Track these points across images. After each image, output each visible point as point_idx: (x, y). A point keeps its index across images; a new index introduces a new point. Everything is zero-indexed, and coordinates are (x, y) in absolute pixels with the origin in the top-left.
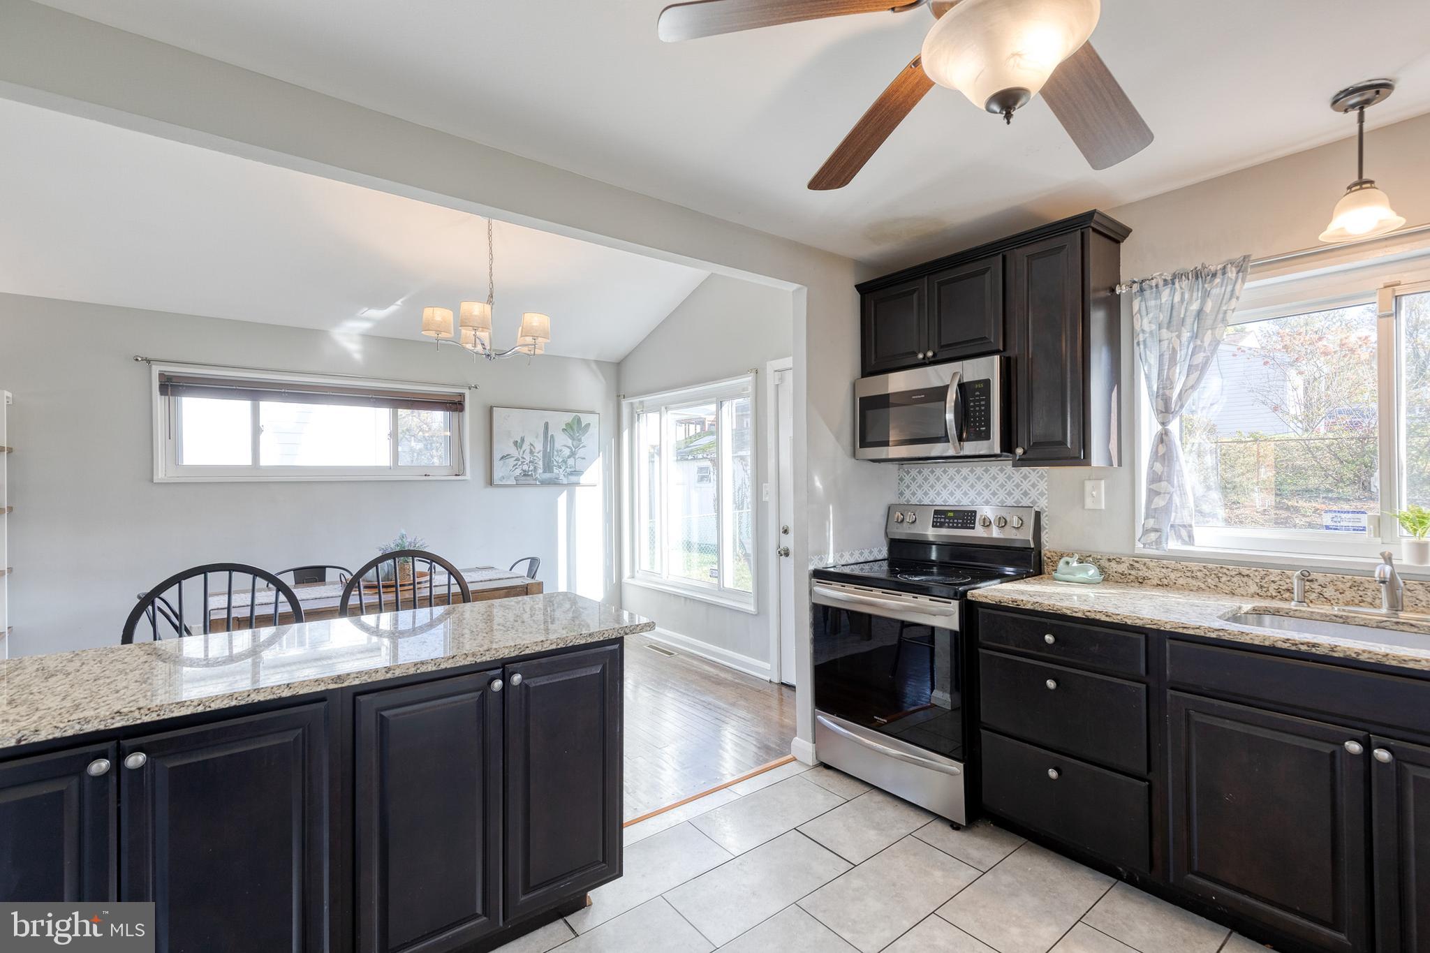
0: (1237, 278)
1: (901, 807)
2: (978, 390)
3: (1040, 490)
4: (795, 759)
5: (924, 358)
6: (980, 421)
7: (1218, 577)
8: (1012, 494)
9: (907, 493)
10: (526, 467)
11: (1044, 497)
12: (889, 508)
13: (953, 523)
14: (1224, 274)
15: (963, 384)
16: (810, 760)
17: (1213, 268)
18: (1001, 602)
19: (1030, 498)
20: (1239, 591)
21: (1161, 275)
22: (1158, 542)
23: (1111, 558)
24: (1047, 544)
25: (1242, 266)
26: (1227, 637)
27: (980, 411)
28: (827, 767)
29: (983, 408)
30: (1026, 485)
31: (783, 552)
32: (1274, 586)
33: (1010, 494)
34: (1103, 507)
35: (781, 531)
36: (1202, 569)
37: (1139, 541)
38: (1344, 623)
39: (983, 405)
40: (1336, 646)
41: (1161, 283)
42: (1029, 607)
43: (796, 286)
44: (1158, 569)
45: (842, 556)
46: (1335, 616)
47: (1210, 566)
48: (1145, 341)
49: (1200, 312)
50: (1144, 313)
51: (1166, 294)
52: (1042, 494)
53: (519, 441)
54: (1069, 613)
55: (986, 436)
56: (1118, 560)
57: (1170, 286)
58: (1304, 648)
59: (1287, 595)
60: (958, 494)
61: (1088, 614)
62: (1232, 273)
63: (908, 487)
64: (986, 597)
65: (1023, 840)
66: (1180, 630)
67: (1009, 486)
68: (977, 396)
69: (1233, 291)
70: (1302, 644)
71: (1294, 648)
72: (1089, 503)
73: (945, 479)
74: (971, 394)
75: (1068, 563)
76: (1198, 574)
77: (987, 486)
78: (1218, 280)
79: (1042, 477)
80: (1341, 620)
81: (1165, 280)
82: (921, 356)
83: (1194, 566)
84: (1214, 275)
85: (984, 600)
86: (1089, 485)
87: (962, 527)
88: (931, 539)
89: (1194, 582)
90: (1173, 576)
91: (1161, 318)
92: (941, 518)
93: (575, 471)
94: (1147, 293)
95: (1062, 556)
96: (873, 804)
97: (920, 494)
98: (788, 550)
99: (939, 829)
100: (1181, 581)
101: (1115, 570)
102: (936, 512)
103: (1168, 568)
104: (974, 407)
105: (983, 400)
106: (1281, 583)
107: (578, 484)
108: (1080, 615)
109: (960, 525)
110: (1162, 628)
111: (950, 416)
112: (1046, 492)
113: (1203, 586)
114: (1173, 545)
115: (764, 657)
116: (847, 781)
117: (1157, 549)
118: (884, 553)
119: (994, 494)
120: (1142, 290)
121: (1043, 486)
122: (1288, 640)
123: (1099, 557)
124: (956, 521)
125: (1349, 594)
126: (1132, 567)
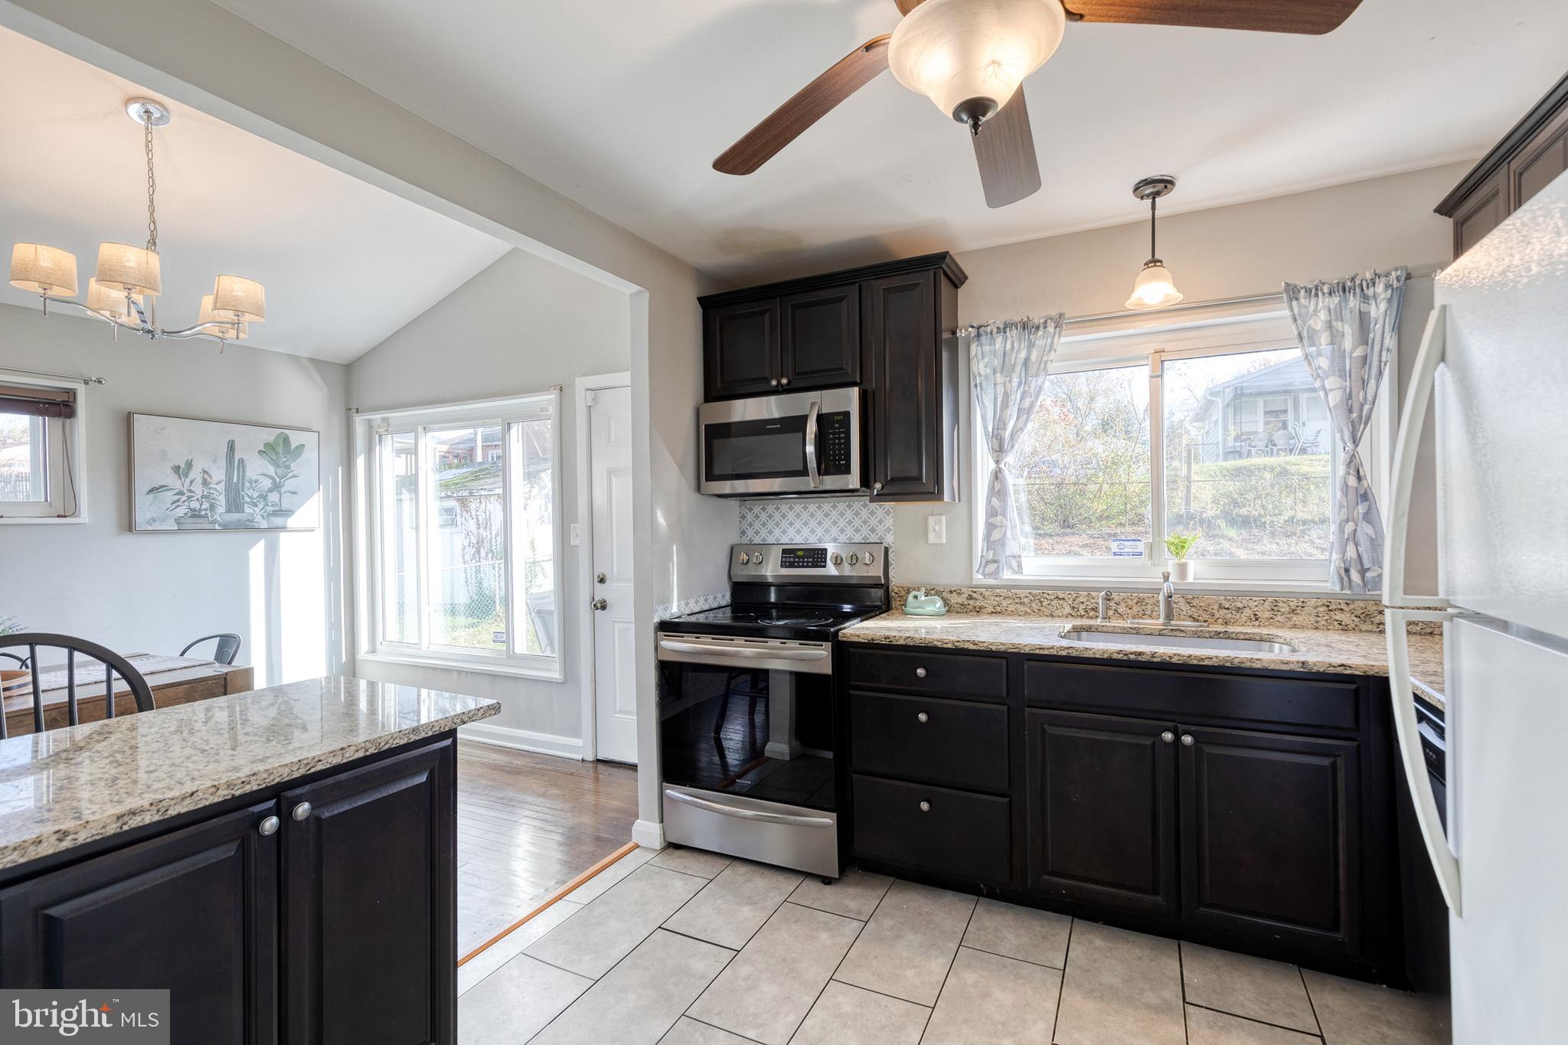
0: (1055, 333)
1: (768, 873)
2: (837, 421)
3: (887, 526)
4: (637, 846)
5: (777, 386)
6: (840, 455)
7: (1041, 602)
8: (860, 530)
9: (750, 532)
10: (195, 505)
11: (891, 533)
12: (732, 548)
13: (803, 562)
14: (1045, 327)
15: (822, 414)
16: (657, 844)
17: (1036, 321)
18: (874, 640)
19: (877, 534)
20: (1058, 612)
21: (994, 323)
22: (995, 574)
23: (953, 589)
24: (893, 580)
25: (1059, 321)
26: (1074, 654)
27: (840, 444)
28: (677, 847)
29: (843, 441)
30: (873, 521)
31: (599, 605)
32: (1083, 606)
33: (857, 530)
34: (945, 542)
35: (596, 580)
36: (1028, 595)
37: (977, 572)
38: (1136, 634)
39: (842, 438)
40: (1155, 653)
41: (995, 330)
42: (901, 642)
43: (636, 288)
44: (993, 598)
45: (687, 604)
46: (1131, 628)
47: (1034, 592)
48: (981, 383)
49: (1027, 361)
50: (980, 357)
51: (999, 339)
52: (888, 530)
53: (183, 466)
54: (939, 644)
55: (847, 470)
56: (959, 591)
57: (1002, 334)
58: (1132, 657)
59: (1092, 613)
60: (805, 531)
61: (957, 644)
62: (1051, 329)
63: (751, 525)
64: (858, 636)
65: (892, 879)
66: (1037, 652)
67: (857, 522)
68: (837, 428)
69: (1052, 343)
70: (1131, 653)
71: (1125, 658)
72: (932, 538)
73: (791, 515)
74: (831, 425)
75: (916, 597)
76: (1026, 600)
77: (835, 523)
78: (1040, 333)
79: (888, 513)
80: (1135, 632)
81: (998, 328)
82: (774, 383)
83: (1022, 593)
84: (1038, 328)
85: (856, 639)
86: (931, 520)
87: (813, 566)
88: (770, 580)
89: (1021, 608)
90: (1004, 604)
91: (996, 363)
92: (790, 557)
93: (280, 510)
94: (983, 338)
95: (908, 592)
96: (738, 878)
97: (763, 532)
98: (605, 601)
99: (812, 887)
100: (1011, 608)
101: (956, 601)
102: (785, 551)
103: (1000, 596)
104: (834, 439)
105: (843, 432)
106: (1088, 603)
107: (284, 528)
108: (950, 646)
109: (810, 564)
110: (1022, 651)
111: (810, 449)
112: (892, 528)
113: (1029, 611)
114: (1007, 575)
115: (575, 732)
116: (704, 858)
117: (996, 579)
118: (726, 598)
119: (842, 531)
120: (979, 335)
121: (889, 522)
122: (1121, 651)
123: (942, 590)
124: (806, 560)
125: (1135, 609)
126: (970, 597)
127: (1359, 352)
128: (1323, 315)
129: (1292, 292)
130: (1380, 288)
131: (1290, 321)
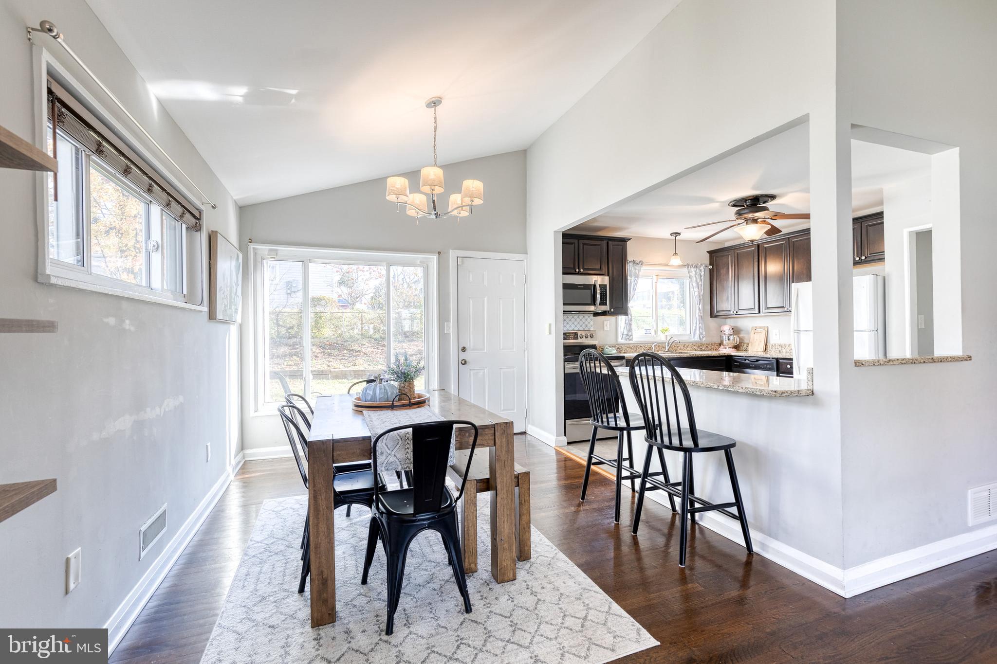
2: (604, 287)
5: (579, 272)
6: (605, 298)
10: (225, 301)
13: (570, 337)
14: (639, 264)
15: (601, 284)
17: (637, 262)
27: (603, 295)
30: (587, 323)
34: (609, 330)
35: (460, 350)
37: (621, 339)
39: (605, 293)
44: (624, 348)
49: (637, 274)
52: (592, 326)
55: (608, 304)
56: (615, 346)
67: (581, 323)
68: (603, 290)
69: (639, 270)
72: (605, 329)
75: (607, 348)
76: (633, 348)
77: (573, 323)
78: (639, 266)
82: (577, 270)
83: (632, 345)
84: (637, 264)
86: (605, 322)
87: (575, 339)
89: (631, 350)
93: (236, 309)
95: (604, 347)
98: (465, 361)
103: (626, 347)
105: (605, 291)
119: (576, 326)
121: (592, 323)
124: (573, 337)
125: (658, 348)
126: (618, 348)
127: (700, 283)
128: (694, 272)
129: (688, 265)
130: (702, 268)
131: (687, 272)
